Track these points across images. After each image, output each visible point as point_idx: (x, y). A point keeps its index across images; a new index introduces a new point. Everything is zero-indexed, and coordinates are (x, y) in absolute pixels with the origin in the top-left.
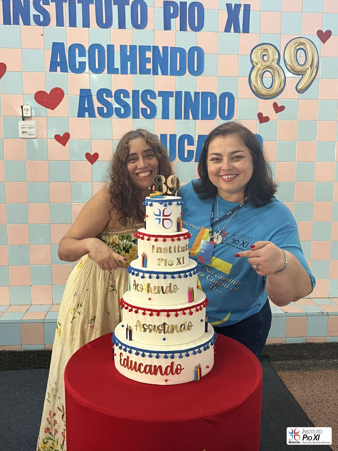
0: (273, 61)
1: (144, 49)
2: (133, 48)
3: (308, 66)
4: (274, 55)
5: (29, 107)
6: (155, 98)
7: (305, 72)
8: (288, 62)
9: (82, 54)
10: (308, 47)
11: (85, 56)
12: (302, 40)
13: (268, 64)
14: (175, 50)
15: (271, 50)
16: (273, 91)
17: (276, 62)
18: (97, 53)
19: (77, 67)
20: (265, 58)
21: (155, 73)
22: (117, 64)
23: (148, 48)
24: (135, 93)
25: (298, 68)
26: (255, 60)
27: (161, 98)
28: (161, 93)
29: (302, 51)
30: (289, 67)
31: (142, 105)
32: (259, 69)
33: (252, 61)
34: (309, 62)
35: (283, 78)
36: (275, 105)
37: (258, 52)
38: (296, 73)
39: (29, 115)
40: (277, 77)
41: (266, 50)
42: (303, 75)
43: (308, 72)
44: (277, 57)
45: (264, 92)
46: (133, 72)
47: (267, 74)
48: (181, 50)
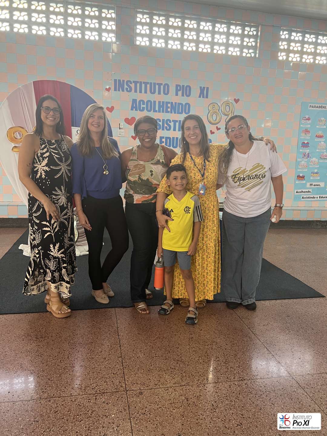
0: (217, 110)
1: (167, 103)
2: (163, 102)
3: (230, 113)
4: (217, 107)
5: (122, 124)
6: (171, 122)
7: (229, 115)
8: (223, 110)
9: (144, 104)
10: (230, 105)
11: (145, 105)
12: (228, 102)
13: (215, 111)
14: (179, 104)
15: (216, 106)
16: (216, 122)
17: (218, 110)
18: (149, 104)
19: (141, 109)
20: (214, 108)
21: (171, 113)
22: (157, 109)
23: (169, 103)
24: (163, 120)
25: (227, 113)
26: (210, 109)
27: (173, 123)
28: (173, 121)
29: (228, 106)
30: (223, 113)
31: (166, 125)
32: (211, 113)
33: (209, 109)
34: (231, 111)
35: (220, 116)
36: (217, 127)
37: (211, 106)
38: (226, 115)
39: (122, 127)
40: (218, 116)
41: (214, 105)
42: (228, 116)
43: (230, 115)
44: (218, 108)
45: (213, 122)
46: (163, 112)
47: (214, 115)
48: (182, 104)
